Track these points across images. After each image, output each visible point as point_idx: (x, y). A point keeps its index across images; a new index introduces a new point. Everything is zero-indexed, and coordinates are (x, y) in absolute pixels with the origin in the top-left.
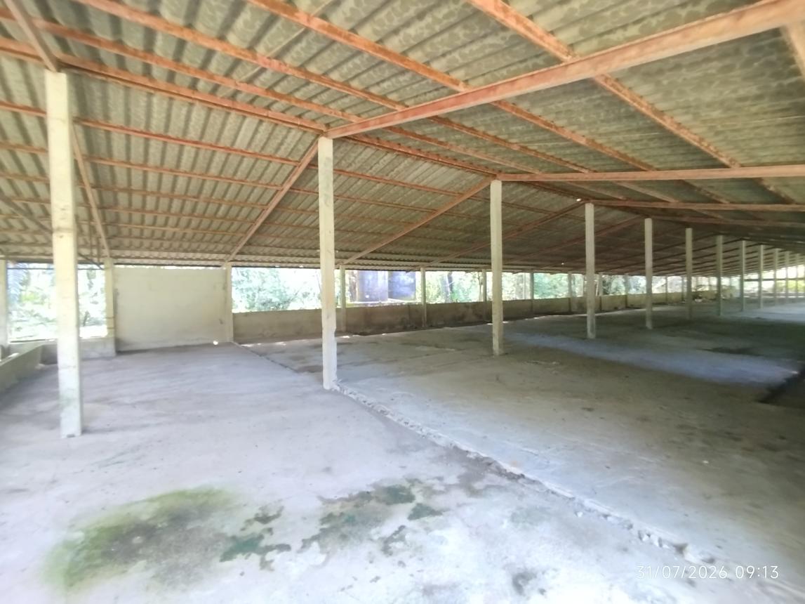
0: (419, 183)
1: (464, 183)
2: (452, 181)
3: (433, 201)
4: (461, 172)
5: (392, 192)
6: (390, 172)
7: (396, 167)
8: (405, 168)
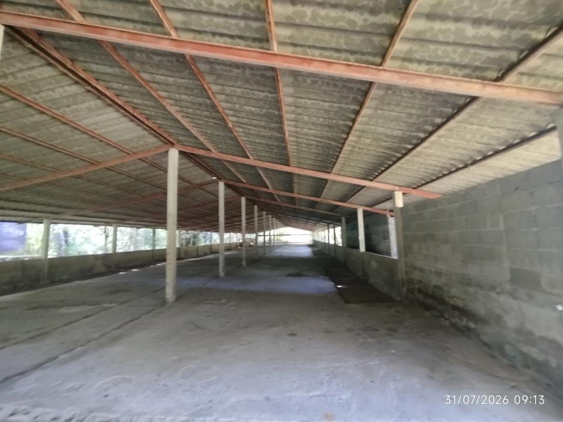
0: (95, 129)
1: (141, 143)
2: (131, 139)
3: (101, 153)
4: (145, 132)
5: (53, 129)
6: (63, 107)
7: (77, 104)
8: (87, 108)
